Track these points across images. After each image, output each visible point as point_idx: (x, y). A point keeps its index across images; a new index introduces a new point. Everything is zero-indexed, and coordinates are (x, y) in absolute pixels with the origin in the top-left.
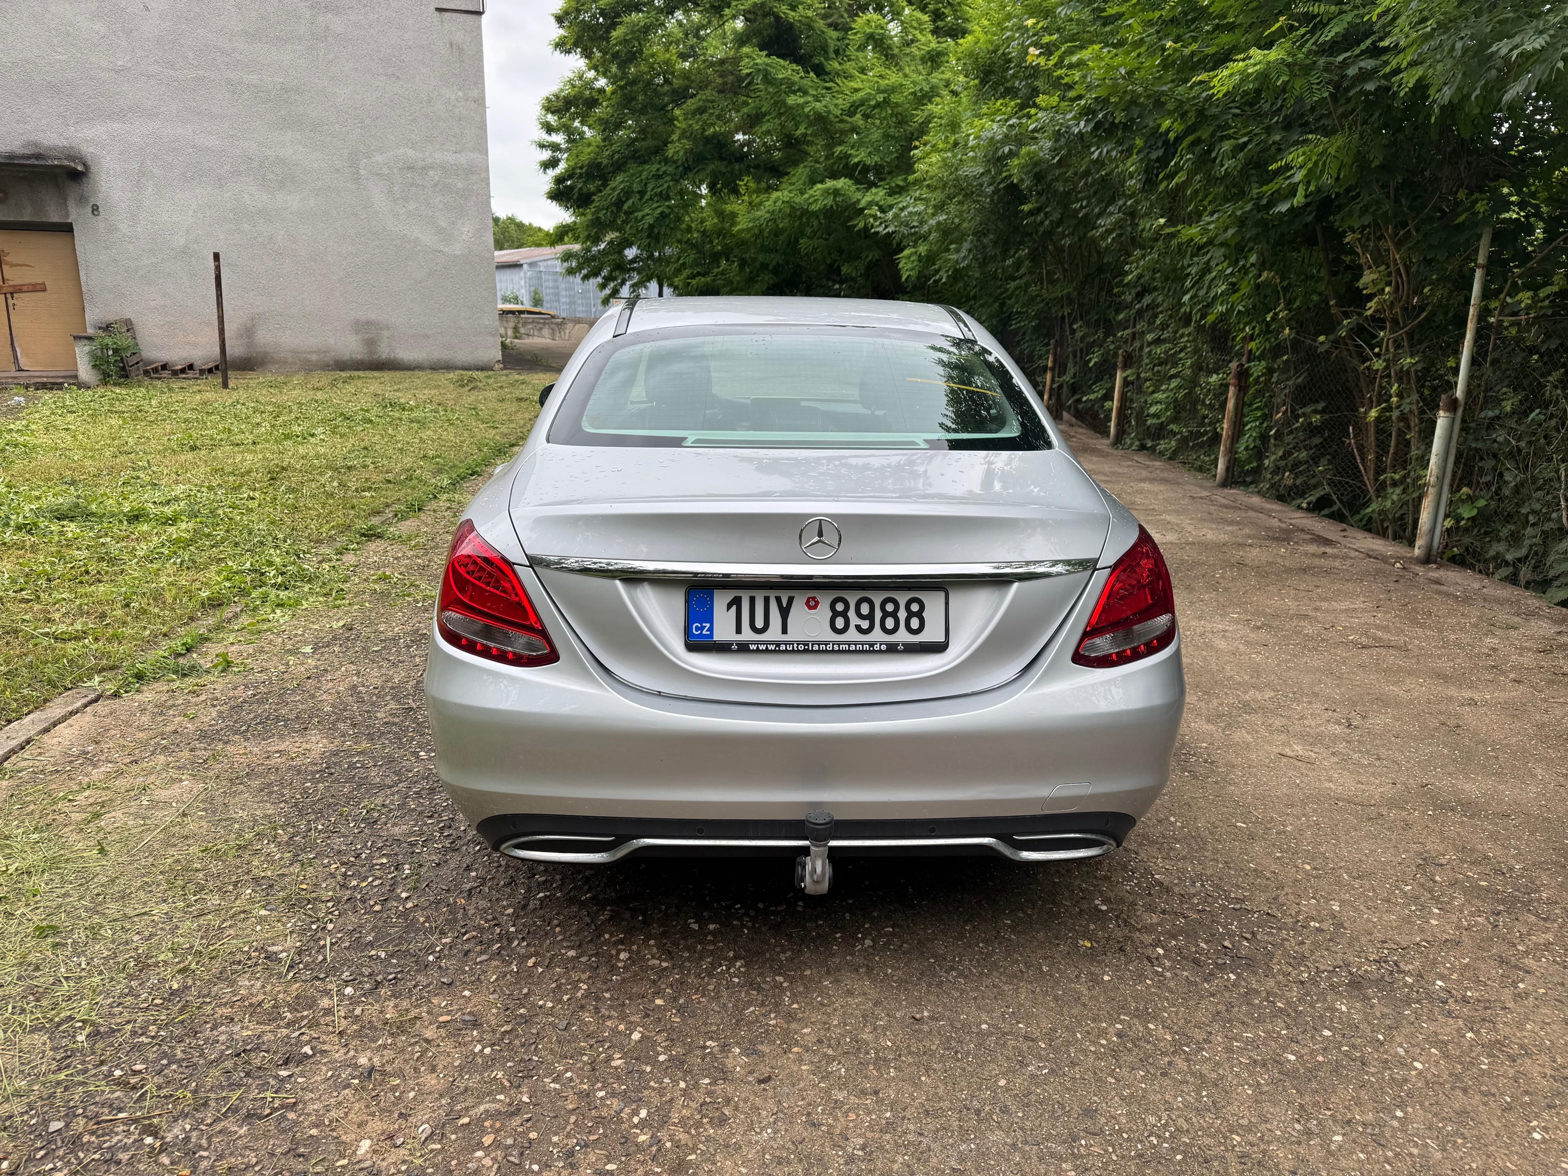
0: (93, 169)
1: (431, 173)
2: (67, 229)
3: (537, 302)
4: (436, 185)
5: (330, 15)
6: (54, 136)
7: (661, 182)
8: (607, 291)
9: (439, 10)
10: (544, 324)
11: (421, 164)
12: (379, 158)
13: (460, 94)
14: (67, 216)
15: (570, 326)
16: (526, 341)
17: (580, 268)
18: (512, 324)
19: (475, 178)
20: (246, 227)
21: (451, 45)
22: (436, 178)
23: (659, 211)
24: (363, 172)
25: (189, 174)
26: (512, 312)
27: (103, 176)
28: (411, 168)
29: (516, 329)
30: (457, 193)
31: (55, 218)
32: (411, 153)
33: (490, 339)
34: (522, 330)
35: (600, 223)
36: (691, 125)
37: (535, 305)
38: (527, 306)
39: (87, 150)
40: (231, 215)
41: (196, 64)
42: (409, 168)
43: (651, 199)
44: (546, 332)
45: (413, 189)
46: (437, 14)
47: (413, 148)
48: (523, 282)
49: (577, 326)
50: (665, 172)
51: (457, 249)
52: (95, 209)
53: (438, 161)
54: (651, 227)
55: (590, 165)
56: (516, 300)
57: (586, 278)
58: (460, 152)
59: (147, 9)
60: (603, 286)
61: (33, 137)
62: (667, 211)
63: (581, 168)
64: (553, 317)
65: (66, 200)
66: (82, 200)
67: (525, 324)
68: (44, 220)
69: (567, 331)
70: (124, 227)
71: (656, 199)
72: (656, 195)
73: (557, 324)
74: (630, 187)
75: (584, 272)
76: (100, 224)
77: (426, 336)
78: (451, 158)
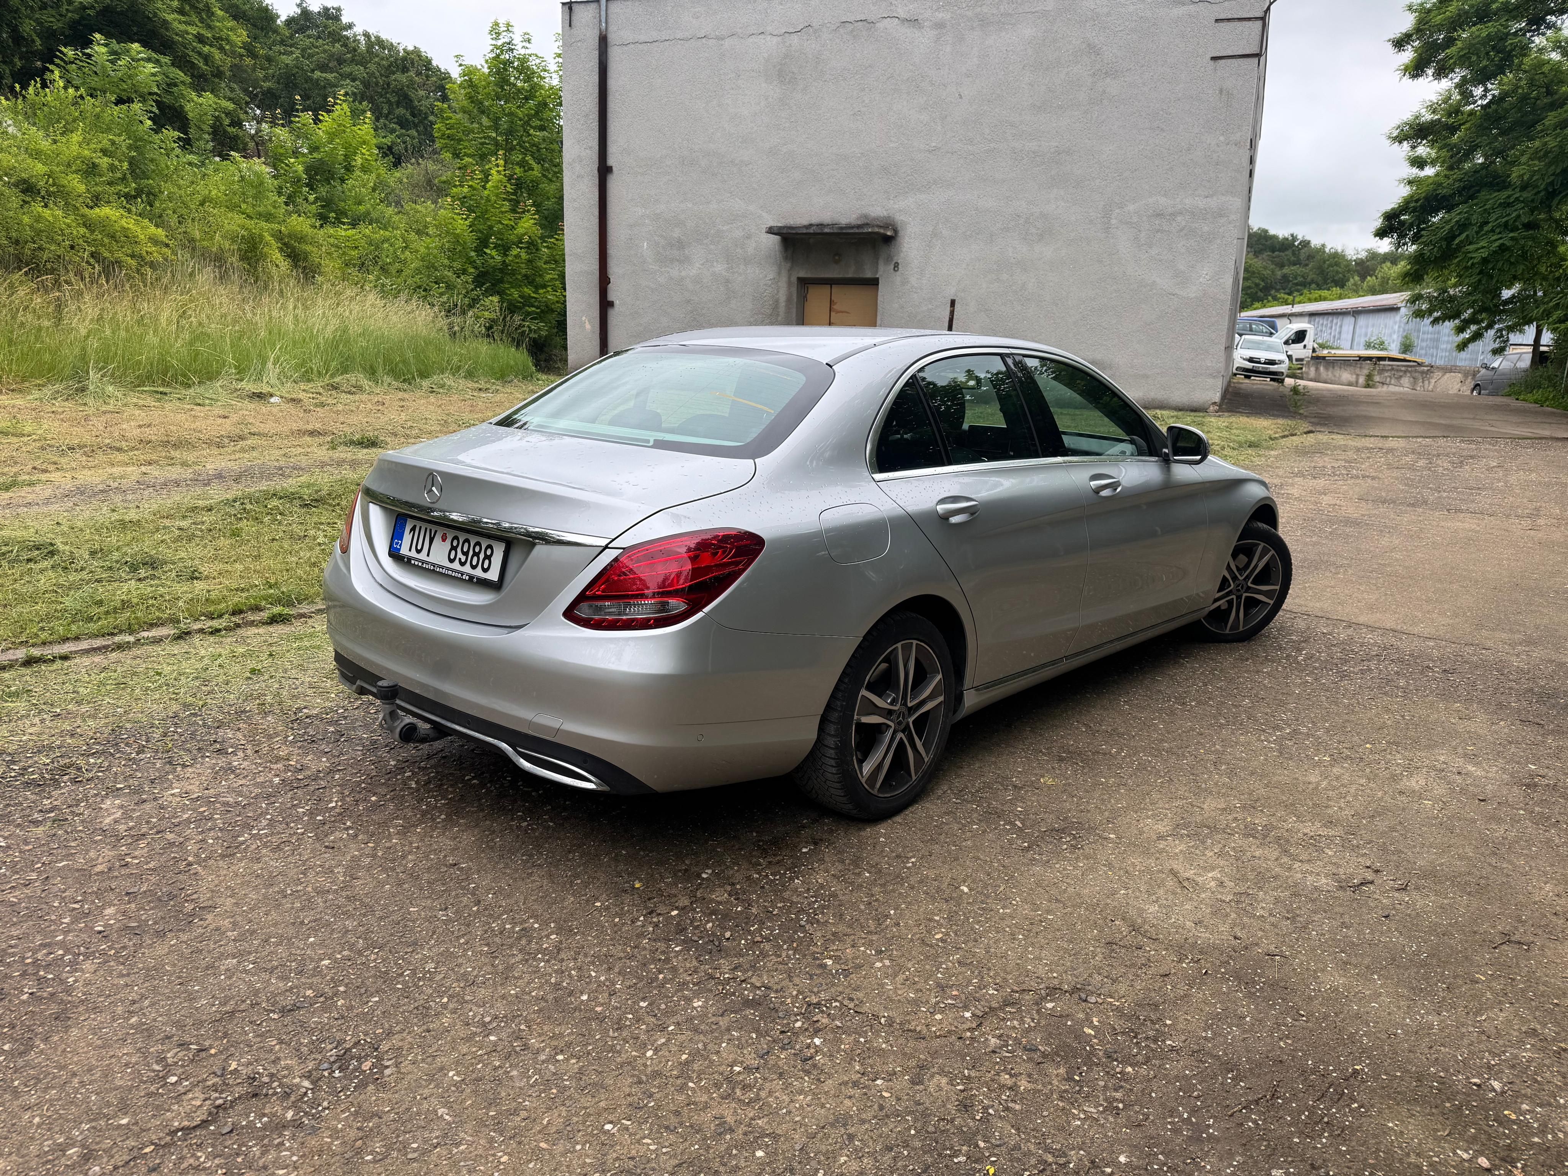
0: (901, 233)
1: (1179, 218)
2: (874, 283)
3: (1407, 347)
4: (1181, 230)
5: (1108, 80)
6: (879, 209)
7: (1508, 210)
8: (1467, 335)
9: (1214, 59)
10: (1405, 372)
11: (1170, 210)
12: (1131, 207)
13: (1222, 138)
14: (877, 272)
15: (1437, 374)
16: (1379, 389)
17: (1430, 312)
18: (1366, 371)
19: (1223, 220)
20: (1005, 276)
21: (1221, 91)
22: (1184, 223)
23: (1497, 244)
24: (1114, 221)
25: (968, 233)
26: (1370, 358)
27: (907, 239)
28: (1159, 215)
29: (1369, 377)
30: (1201, 236)
31: (868, 275)
32: (1163, 200)
33: (1210, 381)
34: (1377, 378)
35: (1424, 260)
36: (1546, 143)
37: (1404, 352)
38: (1394, 351)
39: (899, 218)
40: (995, 267)
41: (989, 137)
42: (1158, 215)
43: (1493, 231)
44: (1406, 381)
45: (1159, 235)
46: (1212, 62)
47: (1165, 195)
48: (1396, 327)
49: (1448, 375)
50: (1517, 199)
51: (1192, 292)
52: (896, 266)
53: (1187, 207)
54: (1485, 261)
55: (1426, 198)
56: (1381, 345)
57: (1436, 321)
58: (1212, 196)
59: (961, 97)
60: (1460, 330)
61: (865, 211)
62: (1509, 243)
63: (1417, 201)
64: (1420, 364)
65: (878, 259)
66: (889, 259)
67: (1381, 371)
68: (861, 276)
69: (1433, 381)
70: (913, 280)
71: (1498, 230)
72: (1499, 226)
73: (1422, 372)
74: (1467, 219)
75: (1436, 314)
76: (897, 278)
77: (1146, 377)
78: (1201, 203)
